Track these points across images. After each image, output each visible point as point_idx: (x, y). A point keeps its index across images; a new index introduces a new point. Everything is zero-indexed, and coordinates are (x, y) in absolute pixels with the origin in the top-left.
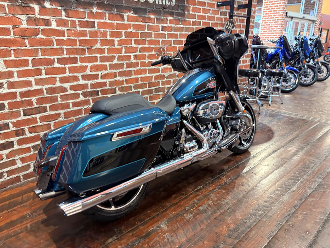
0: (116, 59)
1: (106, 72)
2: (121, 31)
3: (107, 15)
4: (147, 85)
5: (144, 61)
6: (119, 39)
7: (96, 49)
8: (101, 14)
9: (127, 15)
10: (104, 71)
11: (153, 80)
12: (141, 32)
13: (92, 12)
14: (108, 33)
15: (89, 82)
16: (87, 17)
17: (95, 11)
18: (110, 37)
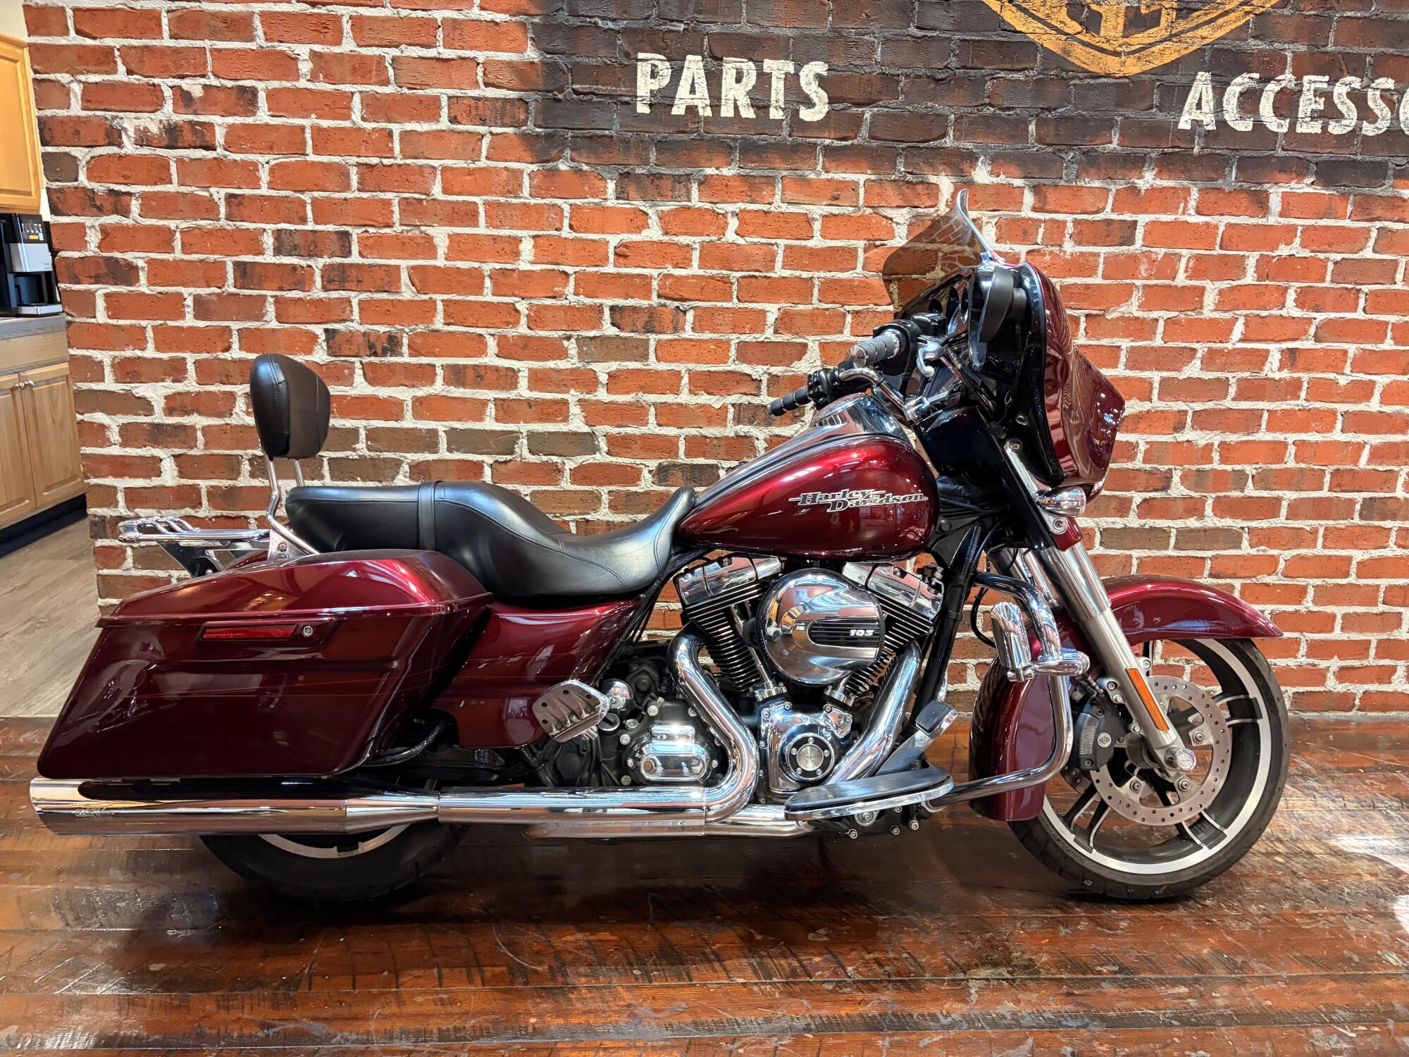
0: (1197, 363)
1: (1146, 406)
2: (1241, 253)
3: (1195, 194)
4: (1327, 478)
5: (1331, 376)
6: (1225, 285)
7: (1118, 319)
8: (1170, 194)
9: (1282, 190)
11: (1363, 463)
12: (1338, 257)
13: (1134, 189)
14: (1184, 261)
16: (1109, 207)
17: (1147, 186)
18: (1189, 278)
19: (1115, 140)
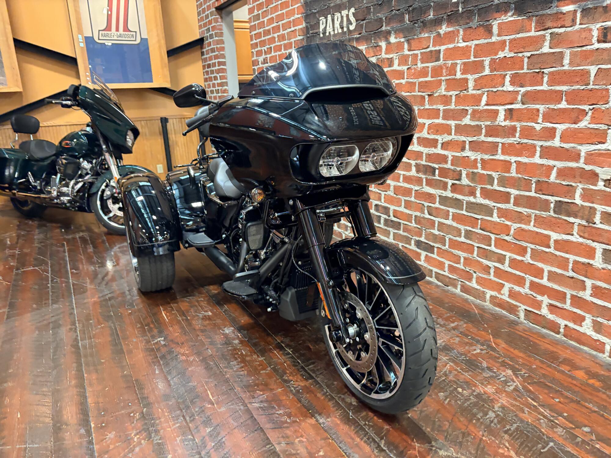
0: (469, 117)
1: (450, 138)
2: (482, 59)
3: (461, 32)
4: (534, 185)
5: (532, 124)
6: (476, 76)
7: (439, 96)
8: (452, 34)
9: (498, 22)
10: (446, 135)
11: (553, 178)
12: (529, 54)
13: (439, 34)
14: (459, 66)
15: (425, 151)
16: (431, 46)
17: (443, 32)
18: (462, 74)
19: (432, 14)
